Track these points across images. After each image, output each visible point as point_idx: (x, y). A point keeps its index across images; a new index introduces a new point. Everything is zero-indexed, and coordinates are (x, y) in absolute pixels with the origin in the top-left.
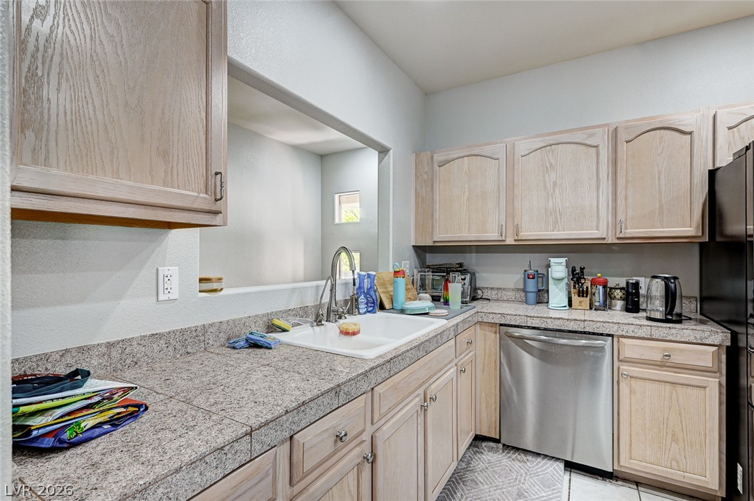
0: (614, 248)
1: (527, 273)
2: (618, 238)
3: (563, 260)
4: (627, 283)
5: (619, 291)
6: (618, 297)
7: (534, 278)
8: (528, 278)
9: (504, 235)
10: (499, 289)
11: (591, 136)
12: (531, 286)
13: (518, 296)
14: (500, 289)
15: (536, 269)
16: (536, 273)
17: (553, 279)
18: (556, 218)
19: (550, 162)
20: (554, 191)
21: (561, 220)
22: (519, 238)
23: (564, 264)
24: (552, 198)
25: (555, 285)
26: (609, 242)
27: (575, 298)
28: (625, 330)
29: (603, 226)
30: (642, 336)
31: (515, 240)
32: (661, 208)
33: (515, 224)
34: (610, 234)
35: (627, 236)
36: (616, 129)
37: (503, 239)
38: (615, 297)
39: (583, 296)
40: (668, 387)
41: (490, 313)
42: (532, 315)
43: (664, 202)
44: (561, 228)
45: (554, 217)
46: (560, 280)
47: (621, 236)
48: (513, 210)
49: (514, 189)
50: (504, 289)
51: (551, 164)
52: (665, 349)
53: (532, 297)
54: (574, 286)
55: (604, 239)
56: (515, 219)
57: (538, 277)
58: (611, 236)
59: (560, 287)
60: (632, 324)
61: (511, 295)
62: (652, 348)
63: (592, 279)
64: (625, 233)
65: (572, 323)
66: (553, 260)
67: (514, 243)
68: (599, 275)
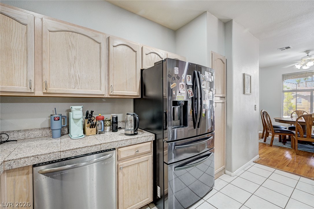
0: (103, 100)
1: (53, 117)
2: (110, 95)
3: (80, 107)
4: (113, 118)
5: (108, 122)
6: (108, 125)
7: (59, 120)
8: (54, 120)
9: (33, 89)
10: (25, 131)
11: (96, 36)
12: (57, 125)
13: (44, 133)
14: (28, 130)
15: (60, 113)
16: (60, 116)
17: (73, 119)
18: (76, 80)
19: (72, 43)
20: (75, 62)
21: (80, 82)
22: (48, 92)
23: (81, 109)
24: (74, 67)
25: (75, 123)
26: (106, 97)
27: (88, 129)
28: (121, 144)
29: (103, 88)
30: (127, 145)
31: (44, 93)
32: (126, 82)
33: (44, 81)
34: (106, 93)
35: (114, 94)
36: (109, 38)
37: (32, 91)
38: (106, 125)
39: (93, 127)
40: (137, 166)
41: (21, 159)
42: (65, 150)
43: (127, 80)
44: (79, 87)
45: (75, 79)
46: (78, 120)
47: (112, 94)
48: (42, 70)
49: (42, 54)
50: (31, 130)
51: (72, 45)
52: (136, 149)
53: (57, 133)
54: (88, 122)
55: (104, 95)
56: (44, 77)
57: (62, 118)
58: (107, 93)
59: (78, 124)
60: (124, 140)
61: (38, 133)
62: (131, 149)
63: (97, 117)
64: (113, 92)
65: (94, 147)
66: (74, 107)
67: (42, 95)
68: (100, 114)
